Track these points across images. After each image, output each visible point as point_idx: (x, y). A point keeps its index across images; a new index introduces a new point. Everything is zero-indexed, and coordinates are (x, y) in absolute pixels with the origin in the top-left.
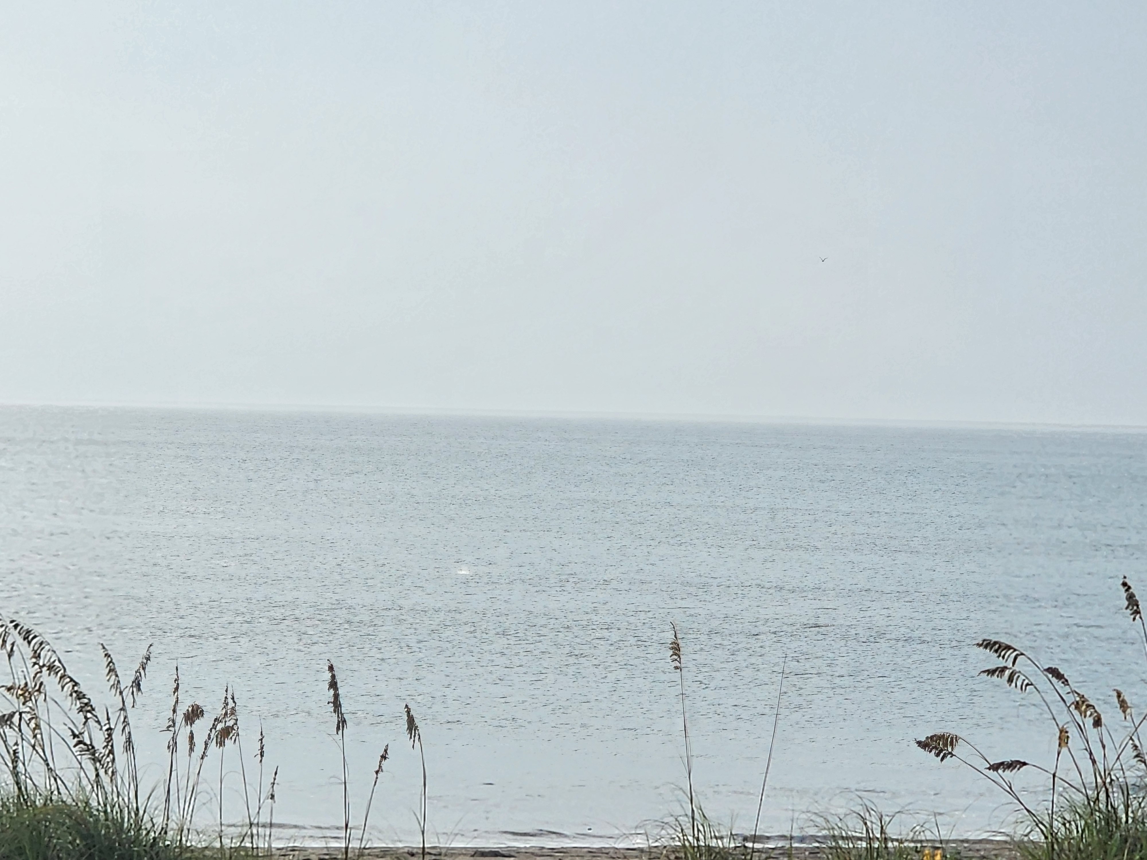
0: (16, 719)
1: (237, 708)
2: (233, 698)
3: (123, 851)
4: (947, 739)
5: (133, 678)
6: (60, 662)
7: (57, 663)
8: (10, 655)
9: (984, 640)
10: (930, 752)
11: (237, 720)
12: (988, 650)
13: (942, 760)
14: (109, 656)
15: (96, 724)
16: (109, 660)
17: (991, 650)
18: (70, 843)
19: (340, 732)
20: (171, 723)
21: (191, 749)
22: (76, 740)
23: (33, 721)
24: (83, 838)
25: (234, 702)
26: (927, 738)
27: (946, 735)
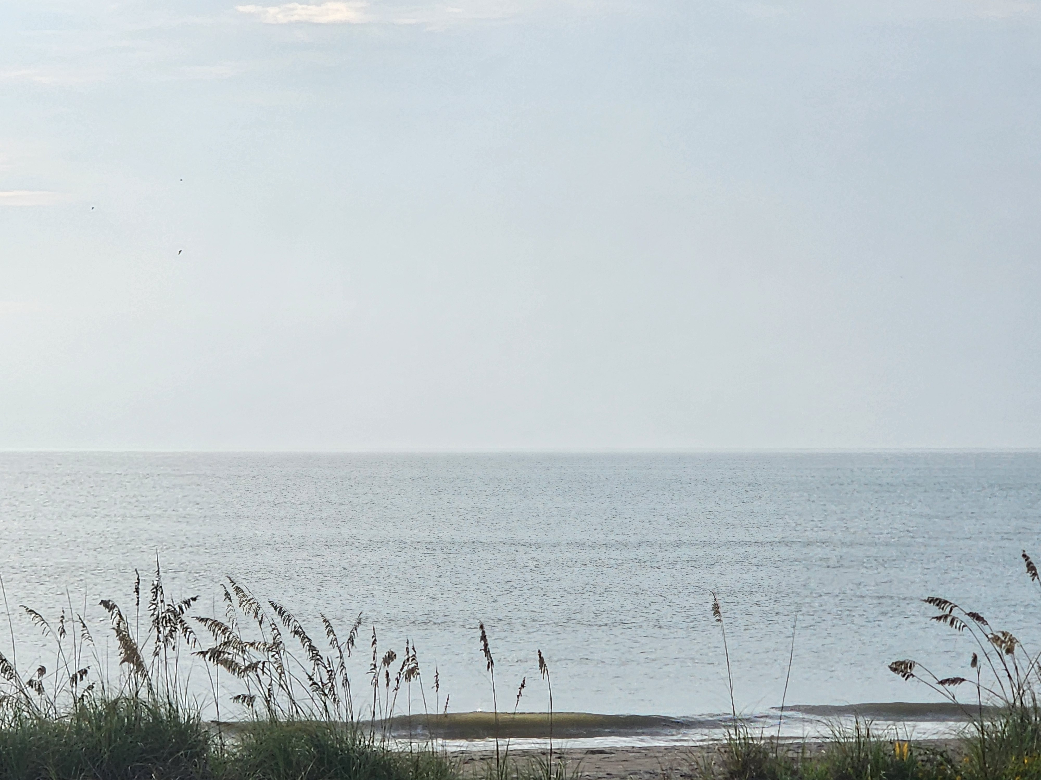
0: (260, 665)
1: (416, 655)
2: (413, 649)
3: (344, 755)
4: (907, 664)
5: (348, 637)
6: (301, 628)
7: (300, 629)
8: (261, 623)
9: (929, 597)
10: (898, 674)
11: (417, 664)
12: (932, 604)
13: (906, 679)
14: (328, 621)
15: (323, 668)
16: (327, 624)
17: (934, 603)
18: (307, 750)
19: (490, 669)
20: (373, 667)
21: (388, 685)
22: (311, 681)
23: (279, 668)
24: (316, 747)
25: (415, 651)
26: (893, 663)
27: (907, 662)
